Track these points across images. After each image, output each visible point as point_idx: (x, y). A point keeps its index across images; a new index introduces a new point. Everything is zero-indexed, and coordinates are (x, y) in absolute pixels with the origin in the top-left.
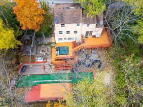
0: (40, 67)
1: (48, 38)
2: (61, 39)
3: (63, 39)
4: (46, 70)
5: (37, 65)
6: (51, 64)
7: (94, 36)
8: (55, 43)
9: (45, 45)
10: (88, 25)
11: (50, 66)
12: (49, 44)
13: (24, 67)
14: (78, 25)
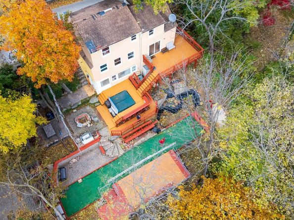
0: (93, 153)
1: (76, 92)
2: (105, 82)
3: (111, 79)
4: (109, 153)
5: (84, 154)
6: (112, 138)
7: (165, 50)
8: (96, 95)
9: (79, 107)
10: (151, 32)
11: (112, 142)
12: (86, 102)
13: (60, 169)
14: (134, 38)
